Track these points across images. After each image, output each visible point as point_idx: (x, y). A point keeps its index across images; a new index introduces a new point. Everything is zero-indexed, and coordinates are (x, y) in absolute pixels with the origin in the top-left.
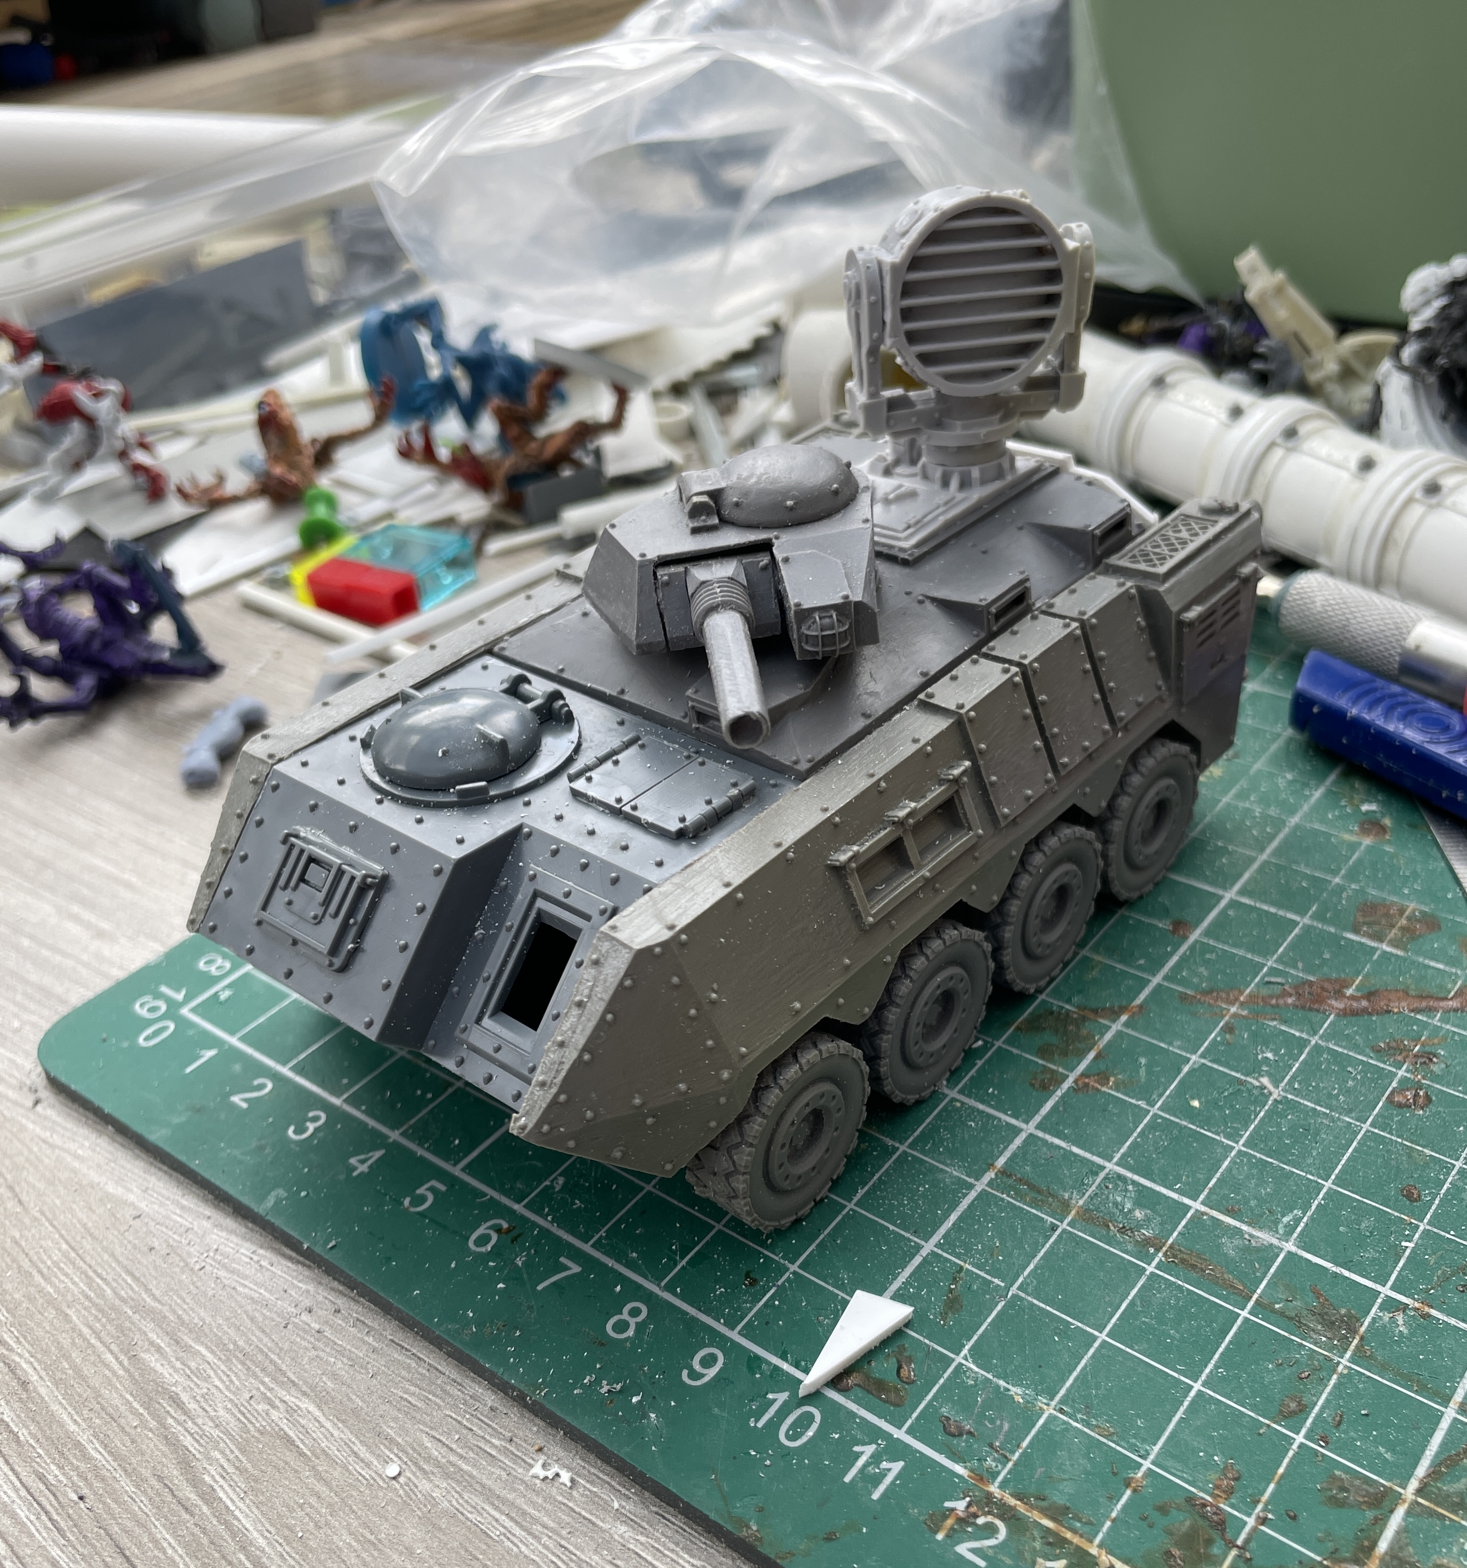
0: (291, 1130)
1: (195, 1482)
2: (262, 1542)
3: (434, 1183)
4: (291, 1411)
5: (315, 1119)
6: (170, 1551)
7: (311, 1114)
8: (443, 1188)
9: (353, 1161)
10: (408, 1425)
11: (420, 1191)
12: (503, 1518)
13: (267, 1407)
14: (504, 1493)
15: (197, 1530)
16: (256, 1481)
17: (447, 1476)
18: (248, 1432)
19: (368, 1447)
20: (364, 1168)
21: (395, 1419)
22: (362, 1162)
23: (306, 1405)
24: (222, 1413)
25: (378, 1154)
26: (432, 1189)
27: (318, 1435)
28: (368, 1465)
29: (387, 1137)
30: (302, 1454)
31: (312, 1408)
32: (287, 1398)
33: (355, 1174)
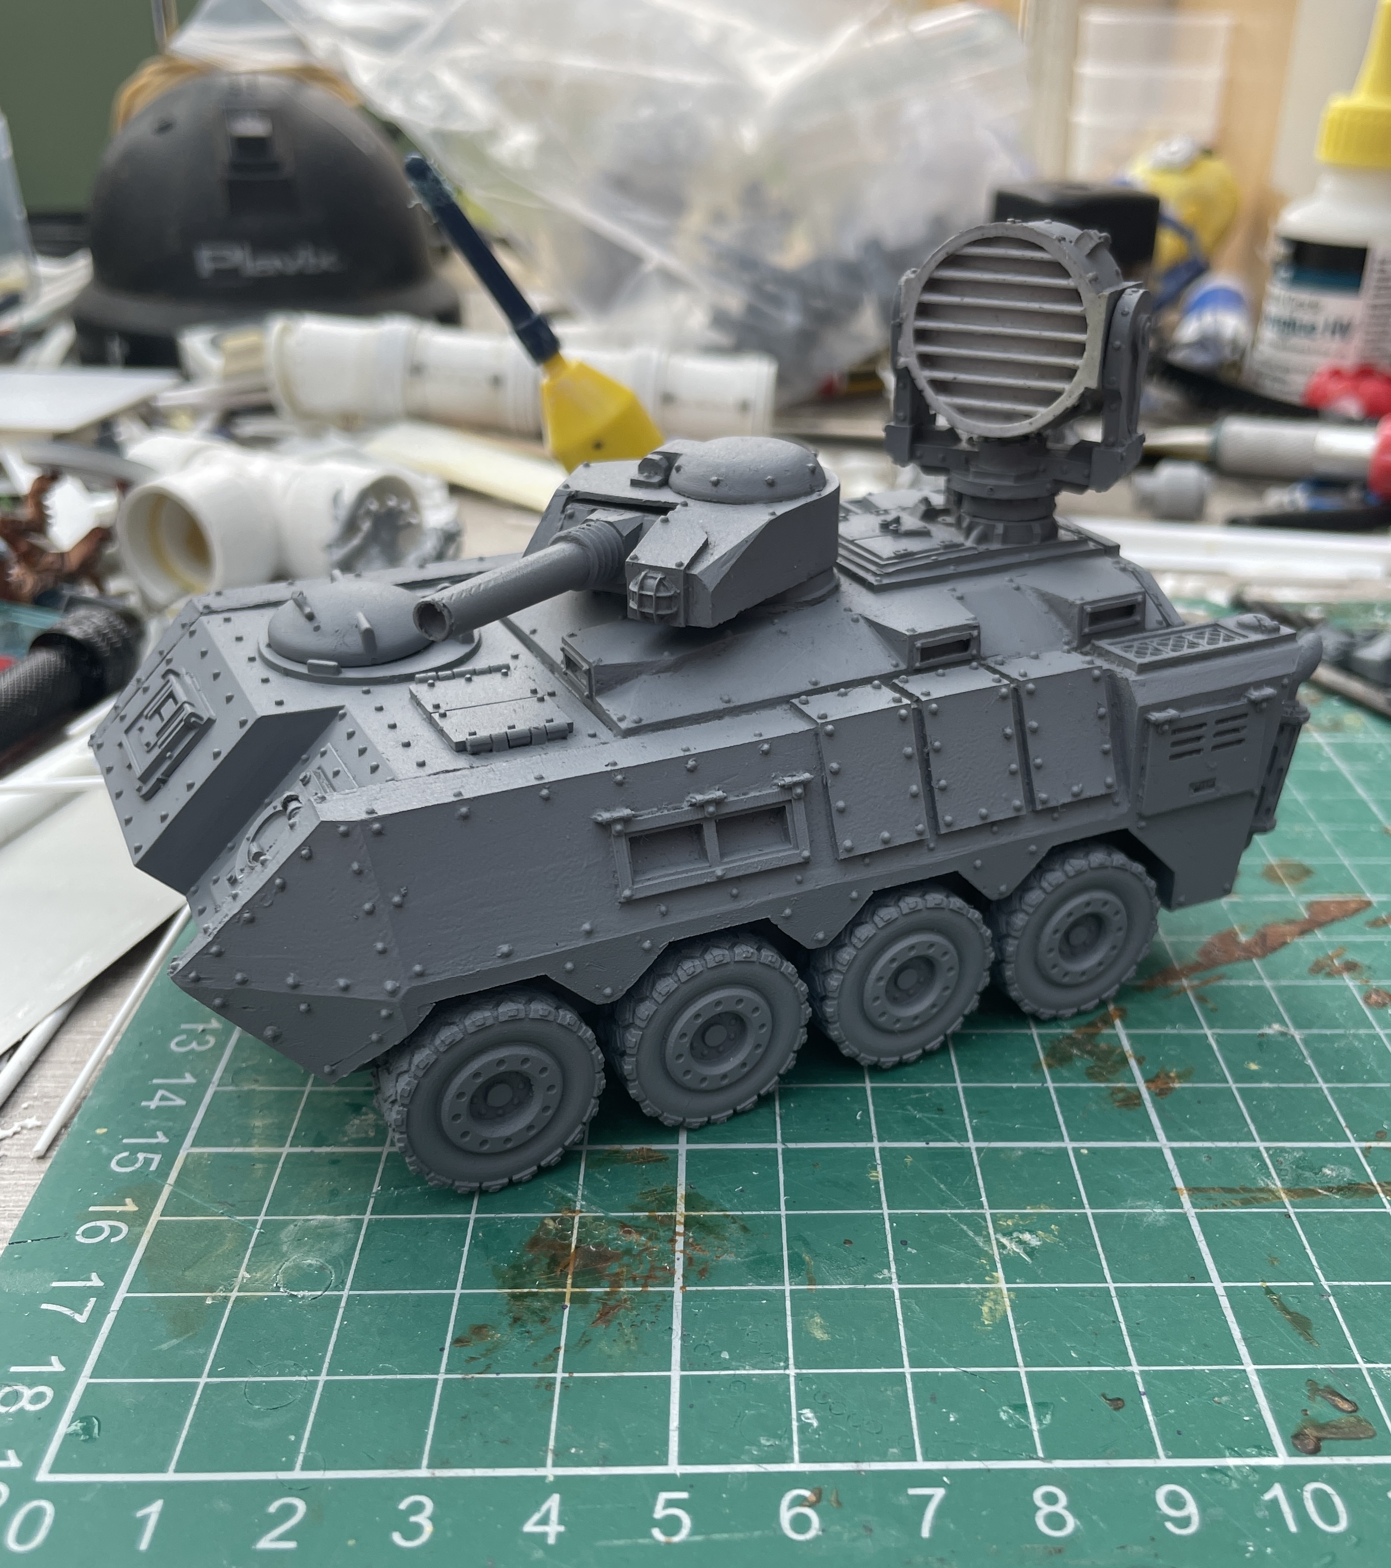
0: (397, 1538)
3: (663, 1496)
5: (417, 1508)
7: (403, 1506)
8: (684, 1495)
9: (529, 1527)
11: (659, 1513)
20: (553, 1529)
22: (544, 1521)
25: (554, 1503)
26: (670, 1504)
29: (544, 1478)
33: (551, 1540)
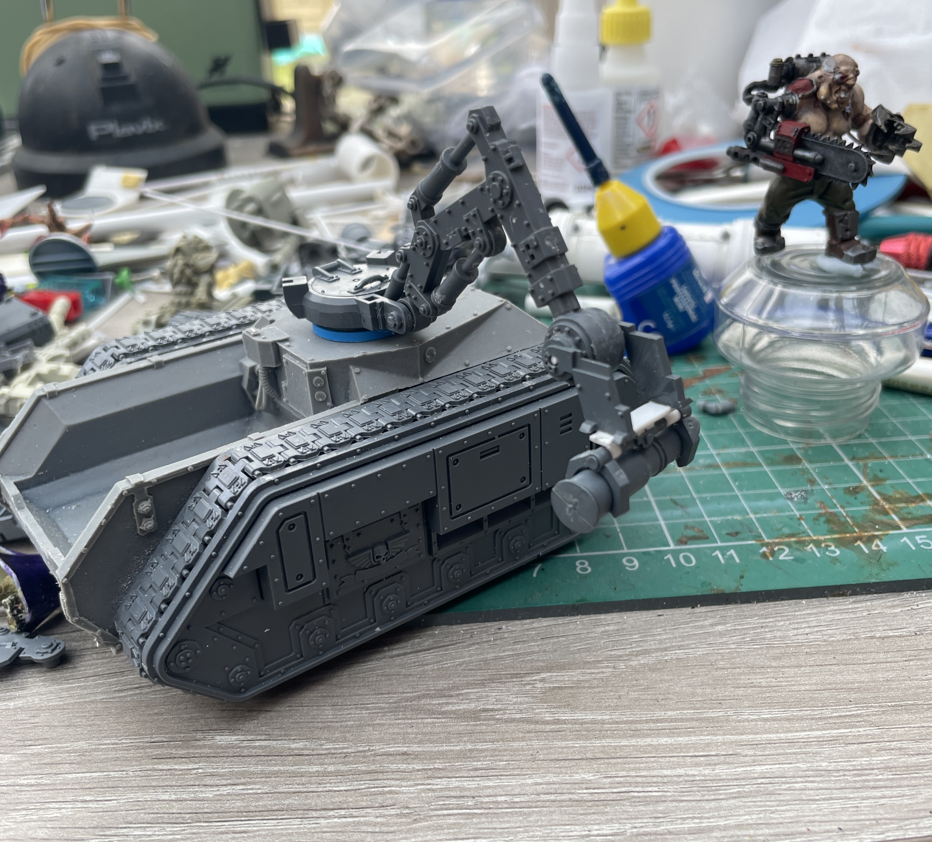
1: (548, 723)
2: (608, 717)
4: (543, 680)
6: (577, 745)
10: (595, 653)
12: (677, 652)
13: (531, 686)
14: (664, 646)
15: (574, 733)
16: (569, 705)
17: (636, 656)
18: (537, 697)
19: (594, 668)
21: (587, 656)
23: (543, 675)
24: (515, 700)
27: (567, 679)
28: (603, 672)
30: (572, 687)
31: (549, 674)
32: (534, 678)
